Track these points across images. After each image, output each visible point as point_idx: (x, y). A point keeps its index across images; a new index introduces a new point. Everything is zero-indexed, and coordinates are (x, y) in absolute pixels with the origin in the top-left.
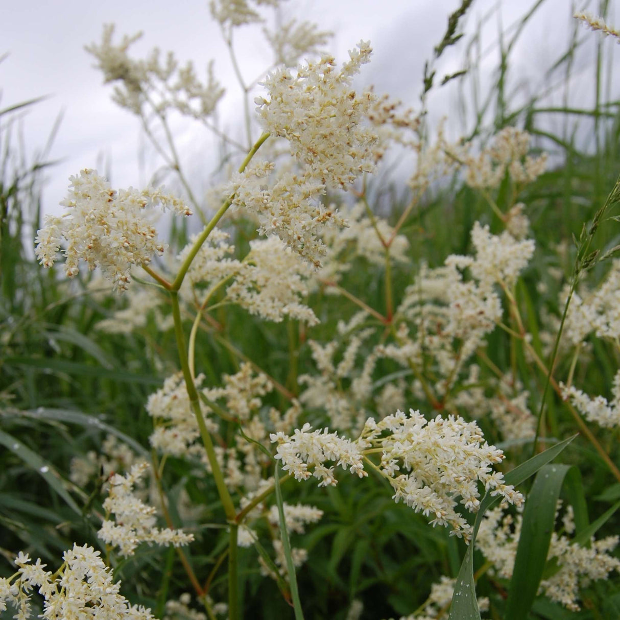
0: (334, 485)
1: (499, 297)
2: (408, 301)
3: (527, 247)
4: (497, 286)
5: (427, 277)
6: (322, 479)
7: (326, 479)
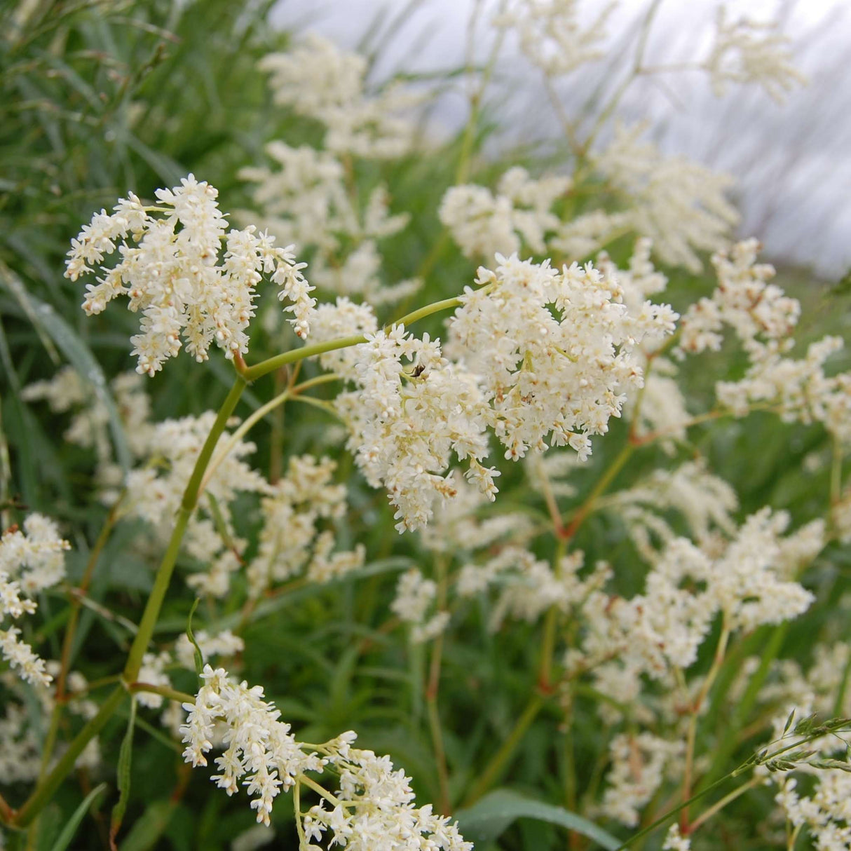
0: (230, 793)
1: (706, 636)
2: (641, 493)
3: (797, 599)
4: (717, 622)
5: (692, 479)
6: (222, 772)
7: (227, 777)
